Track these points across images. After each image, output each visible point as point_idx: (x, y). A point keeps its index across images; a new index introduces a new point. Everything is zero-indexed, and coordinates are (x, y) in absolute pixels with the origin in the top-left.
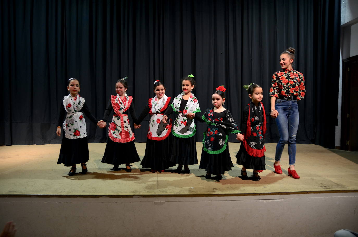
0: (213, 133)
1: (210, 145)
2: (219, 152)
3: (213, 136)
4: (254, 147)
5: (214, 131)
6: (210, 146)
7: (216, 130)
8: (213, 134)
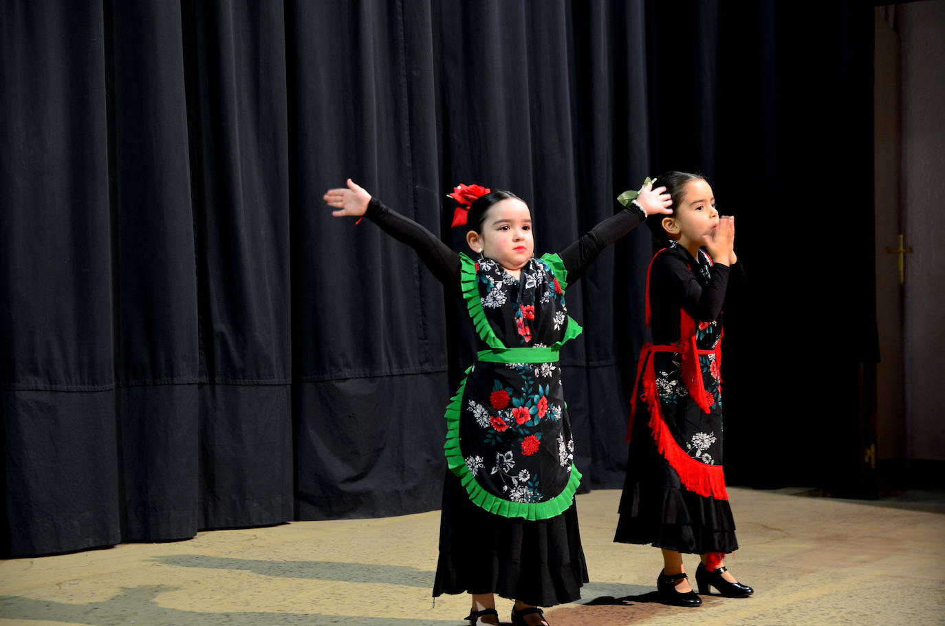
0: (531, 411)
1: (525, 476)
2: (559, 501)
3: (533, 430)
4: (706, 455)
5: (533, 404)
6: (524, 480)
7: (541, 398)
8: (533, 419)
